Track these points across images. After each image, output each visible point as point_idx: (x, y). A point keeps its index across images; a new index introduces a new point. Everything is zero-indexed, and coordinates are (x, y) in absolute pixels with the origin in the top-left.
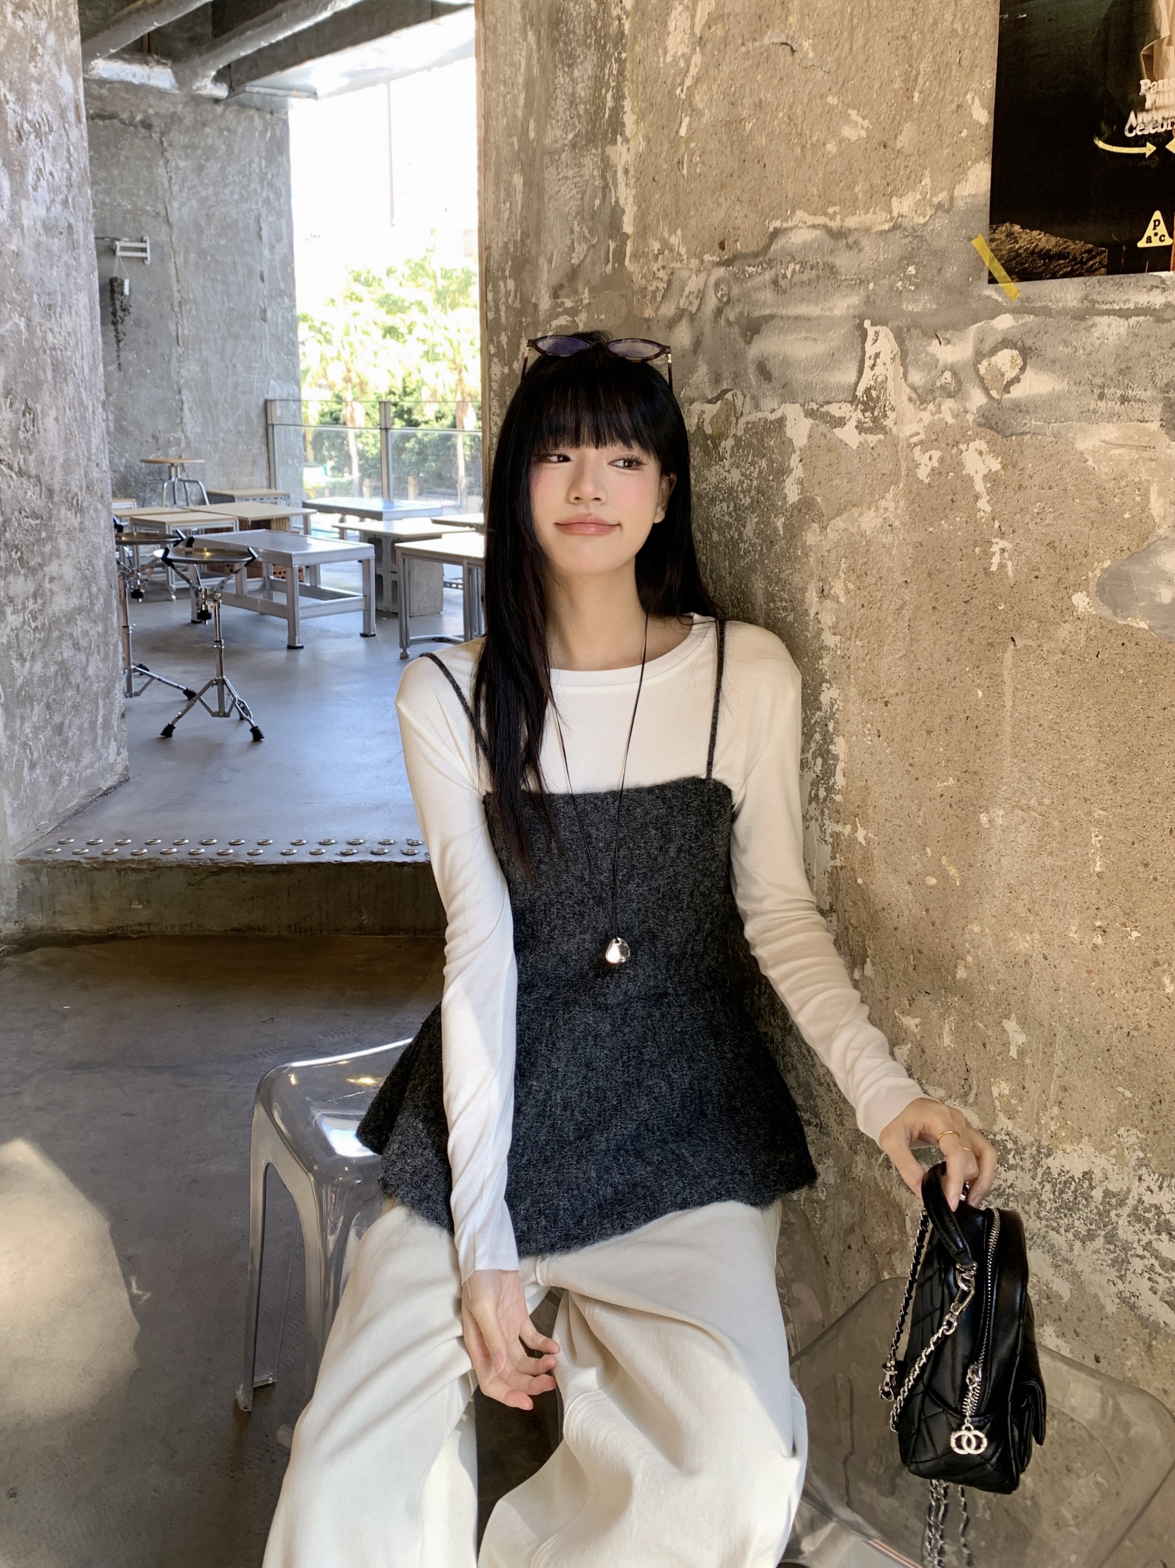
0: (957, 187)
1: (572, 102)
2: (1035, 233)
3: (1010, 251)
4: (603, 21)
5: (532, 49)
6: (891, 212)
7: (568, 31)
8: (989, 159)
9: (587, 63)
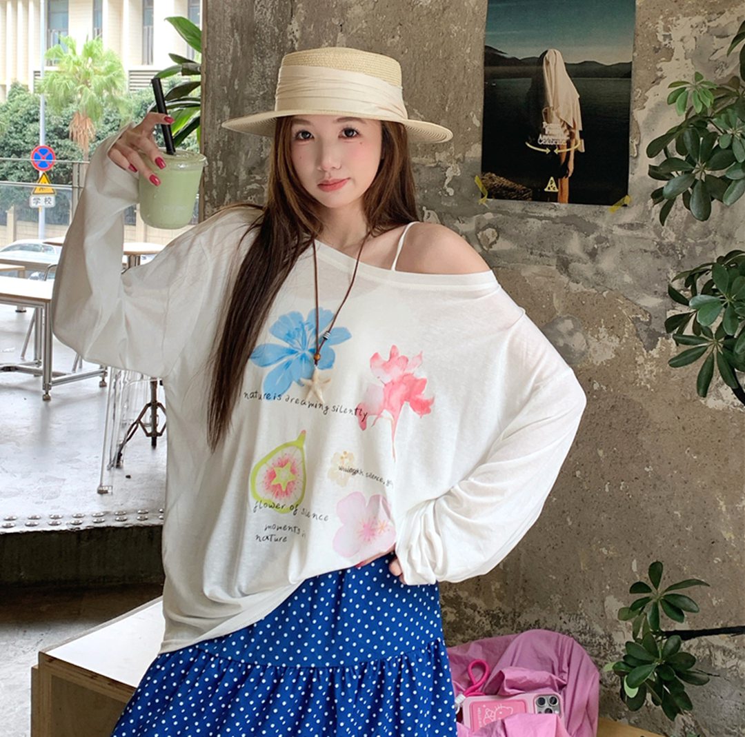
0: (467, 153)
1: (263, 77)
2: (502, 178)
3: (491, 185)
4: (282, 39)
5: (237, 43)
6: (435, 159)
7: (261, 39)
8: (481, 142)
9: (271, 59)
